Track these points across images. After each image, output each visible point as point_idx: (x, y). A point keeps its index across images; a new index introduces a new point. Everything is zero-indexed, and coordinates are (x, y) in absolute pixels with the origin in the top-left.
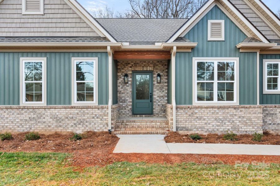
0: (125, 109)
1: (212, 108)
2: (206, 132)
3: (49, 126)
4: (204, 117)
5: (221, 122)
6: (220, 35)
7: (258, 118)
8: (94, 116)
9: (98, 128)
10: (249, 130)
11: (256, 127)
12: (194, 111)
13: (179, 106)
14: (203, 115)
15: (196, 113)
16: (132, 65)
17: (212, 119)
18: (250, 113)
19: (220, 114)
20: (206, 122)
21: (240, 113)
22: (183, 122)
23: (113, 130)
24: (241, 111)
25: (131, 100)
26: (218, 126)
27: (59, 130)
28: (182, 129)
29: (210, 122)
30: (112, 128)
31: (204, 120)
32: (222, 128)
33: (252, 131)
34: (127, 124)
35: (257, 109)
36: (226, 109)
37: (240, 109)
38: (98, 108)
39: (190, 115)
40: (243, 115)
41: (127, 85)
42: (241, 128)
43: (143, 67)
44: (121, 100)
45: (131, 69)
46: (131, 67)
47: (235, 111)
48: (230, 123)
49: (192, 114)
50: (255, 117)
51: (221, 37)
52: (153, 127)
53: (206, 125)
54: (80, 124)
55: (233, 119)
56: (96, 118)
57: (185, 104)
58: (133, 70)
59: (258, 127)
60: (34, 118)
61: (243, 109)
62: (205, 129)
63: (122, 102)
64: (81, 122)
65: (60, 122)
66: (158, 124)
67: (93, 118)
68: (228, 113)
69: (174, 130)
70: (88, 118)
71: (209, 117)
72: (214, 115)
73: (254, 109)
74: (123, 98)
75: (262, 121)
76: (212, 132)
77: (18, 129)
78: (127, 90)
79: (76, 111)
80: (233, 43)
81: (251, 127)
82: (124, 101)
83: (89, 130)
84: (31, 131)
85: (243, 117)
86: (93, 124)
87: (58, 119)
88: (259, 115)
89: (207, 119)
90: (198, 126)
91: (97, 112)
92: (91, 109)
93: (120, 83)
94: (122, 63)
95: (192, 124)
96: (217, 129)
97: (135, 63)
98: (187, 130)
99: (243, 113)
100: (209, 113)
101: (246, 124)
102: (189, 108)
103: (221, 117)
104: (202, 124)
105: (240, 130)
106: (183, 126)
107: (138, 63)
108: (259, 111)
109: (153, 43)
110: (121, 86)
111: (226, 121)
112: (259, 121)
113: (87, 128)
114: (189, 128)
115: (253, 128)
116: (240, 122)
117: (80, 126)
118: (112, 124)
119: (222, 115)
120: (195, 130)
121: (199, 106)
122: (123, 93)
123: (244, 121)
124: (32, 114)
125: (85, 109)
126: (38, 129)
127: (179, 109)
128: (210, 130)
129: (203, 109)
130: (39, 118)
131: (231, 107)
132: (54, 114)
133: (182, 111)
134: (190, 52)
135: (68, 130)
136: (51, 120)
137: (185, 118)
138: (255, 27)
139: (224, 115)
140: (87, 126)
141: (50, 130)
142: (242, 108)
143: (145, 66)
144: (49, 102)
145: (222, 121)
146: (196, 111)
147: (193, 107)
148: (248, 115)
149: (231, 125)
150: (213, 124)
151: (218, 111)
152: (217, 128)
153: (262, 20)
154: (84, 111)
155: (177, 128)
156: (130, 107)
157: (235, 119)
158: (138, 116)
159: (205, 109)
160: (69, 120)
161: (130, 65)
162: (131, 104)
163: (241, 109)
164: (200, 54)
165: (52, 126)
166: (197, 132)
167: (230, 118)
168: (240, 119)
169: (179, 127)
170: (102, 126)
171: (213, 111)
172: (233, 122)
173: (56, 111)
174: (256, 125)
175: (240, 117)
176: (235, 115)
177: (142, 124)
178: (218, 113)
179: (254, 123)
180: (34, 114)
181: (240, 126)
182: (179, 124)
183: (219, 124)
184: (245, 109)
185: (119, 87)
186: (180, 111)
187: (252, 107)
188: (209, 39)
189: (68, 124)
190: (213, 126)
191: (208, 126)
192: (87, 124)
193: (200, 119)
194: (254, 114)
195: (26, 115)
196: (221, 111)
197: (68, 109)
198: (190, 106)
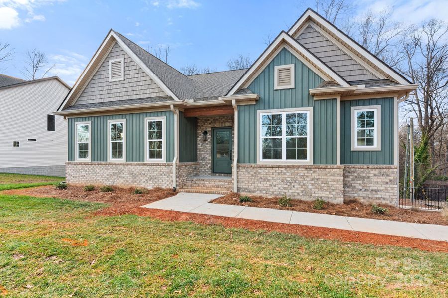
0: (204, 167)
1: (279, 168)
2: (271, 195)
3: (127, 181)
4: (269, 178)
5: (289, 184)
6: (289, 82)
7: (337, 181)
8: (162, 173)
9: (165, 185)
10: (324, 195)
11: (334, 193)
12: (257, 171)
13: (240, 165)
14: (267, 176)
15: (260, 173)
16: (211, 121)
17: (279, 181)
18: (326, 175)
19: (288, 175)
20: (271, 183)
21: (313, 175)
22: (245, 182)
23: (178, 188)
24: (314, 172)
25: (210, 158)
26: (285, 188)
27: (134, 185)
28: (245, 190)
29: (276, 183)
30: (177, 185)
31: (269, 181)
32: (291, 191)
33: (328, 198)
34: (196, 182)
35: (335, 170)
36: (295, 169)
37: (313, 170)
38: (165, 166)
39: (253, 175)
40: (317, 177)
41: (207, 142)
42: (314, 192)
43: (222, 123)
44: (201, 158)
45: (210, 125)
46: (210, 124)
47: (306, 172)
48: (300, 186)
49: (255, 173)
50: (333, 180)
51: (290, 85)
52: (218, 187)
53: (271, 187)
54: (150, 181)
55: (304, 182)
56: (163, 175)
57: (249, 162)
58: (212, 126)
59: (338, 193)
60: (116, 173)
61: (317, 169)
62: (270, 192)
63: (201, 160)
64: (151, 179)
65: (135, 178)
66: (226, 183)
67: (161, 175)
68: (297, 174)
69: (236, 191)
70: (157, 175)
71: (275, 178)
72: (280, 176)
73: (331, 170)
74: (202, 156)
75: (343, 186)
76: (278, 195)
77: (106, 182)
78: (206, 147)
79: (147, 168)
80: (305, 90)
81: (327, 193)
82: (204, 159)
83: (158, 187)
84: (115, 185)
85: (317, 179)
86: (161, 181)
87: (134, 176)
88: (338, 178)
89: (272, 181)
90: (262, 187)
91: (164, 169)
92: (159, 167)
93: (199, 140)
94: (201, 120)
95: (255, 185)
96: (284, 192)
97: (214, 120)
98: (250, 192)
99: (317, 175)
100: (274, 174)
101: (321, 188)
102: (251, 167)
103: (289, 179)
104: (267, 185)
105: (313, 195)
106: (246, 187)
107: (217, 119)
108: (338, 172)
109: (216, 98)
110: (200, 144)
111: (295, 184)
112: (338, 186)
113: (156, 185)
114: (252, 189)
115: (330, 193)
116: (312, 185)
117: (151, 182)
118: (177, 181)
119: (291, 177)
120: (258, 192)
121: (263, 165)
122: (202, 151)
123: (319, 185)
124: (115, 170)
125: (155, 167)
126: (119, 183)
127: (241, 168)
128: (276, 193)
129: (268, 169)
130: (120, 174)
131: (302, 167)
132: (131, 170)
133: (244, 171)
134: (255, 105)
135: (141, 186)
136: (128, 176)
137: (248, 178)
138: (330, 68)
139: (293, 177)
140: (156, 182)
141: (128, 185)
142: (315, 168)
143: (224, 121)
144: (128, 159)
145: (291, 183)
146: (260, 171)
147: (256, 166)
148: (323, 177)
149: (302, 189)
150: (279, 186)
151: (285, 171)
152: (284, 190)
153: (349, 56)
154: (154, 168)
155: (239, 189)
156: (209, 165)
157: (306, 182)
158: (217, 175)
159: (269, 169)
160: (142, 176)
161: (210, 122)
162: (210, 162)
163: (315, 170)
164: (266, 106)
165: (129, 181)
166: (260, 195)
167: (299, 179)
168: (313, 182)
169: (241, 188)
170: (168, 183)
171: (279, 171)
172: (304, 184)
173: (133, 168)
174: (335, 191)
175: (312, 180)
176: (307, 177)
177: (210, 183)
178: (285, 174)
179: (332, 188)
180: (116, 170)
181: (312, 190)
182: (241, 184)
183: (286, 186)
184: (319, 170)
185: (199, 144)
186: (242, 170)
187: (329, 167)
188: (276, 88)
189: (141, 180)
190: (279, 189)
191: (274, 188)
192: (156, 180)
193: (264, 180)
194: (331, 176)
195: (111, 170)
196: (289, 172)
197: (141, 166)
198: (253, 165)
